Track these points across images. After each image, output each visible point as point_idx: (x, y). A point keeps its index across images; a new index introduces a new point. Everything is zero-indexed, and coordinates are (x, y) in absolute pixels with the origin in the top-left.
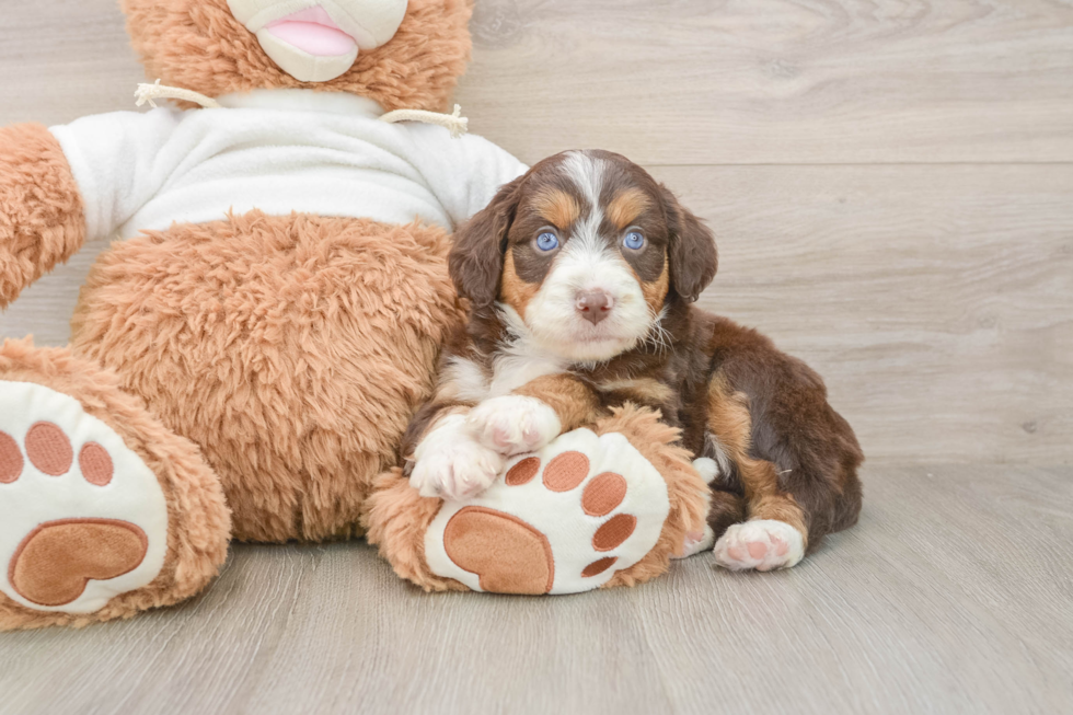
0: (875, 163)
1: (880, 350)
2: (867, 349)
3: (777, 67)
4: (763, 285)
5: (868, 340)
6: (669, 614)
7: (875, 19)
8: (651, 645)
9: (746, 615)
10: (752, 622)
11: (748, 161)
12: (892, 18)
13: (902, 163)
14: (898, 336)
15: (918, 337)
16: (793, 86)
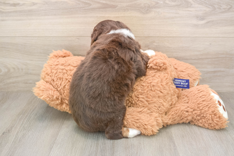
0: (218, 37)
1: (215, 72)
2: (212, 71)
3: (200, 18)
4: (194, 59)
5: (213, 70)
6: (178, 136)
7: (221, 9)
8: (176, 145)
9: (191, 137)
10: (192, 139)
11: (193, 36)
12: (224, 9)
13: (223, 37)
14: (219, 69)
15: (222, 69)
16: (203, 22)
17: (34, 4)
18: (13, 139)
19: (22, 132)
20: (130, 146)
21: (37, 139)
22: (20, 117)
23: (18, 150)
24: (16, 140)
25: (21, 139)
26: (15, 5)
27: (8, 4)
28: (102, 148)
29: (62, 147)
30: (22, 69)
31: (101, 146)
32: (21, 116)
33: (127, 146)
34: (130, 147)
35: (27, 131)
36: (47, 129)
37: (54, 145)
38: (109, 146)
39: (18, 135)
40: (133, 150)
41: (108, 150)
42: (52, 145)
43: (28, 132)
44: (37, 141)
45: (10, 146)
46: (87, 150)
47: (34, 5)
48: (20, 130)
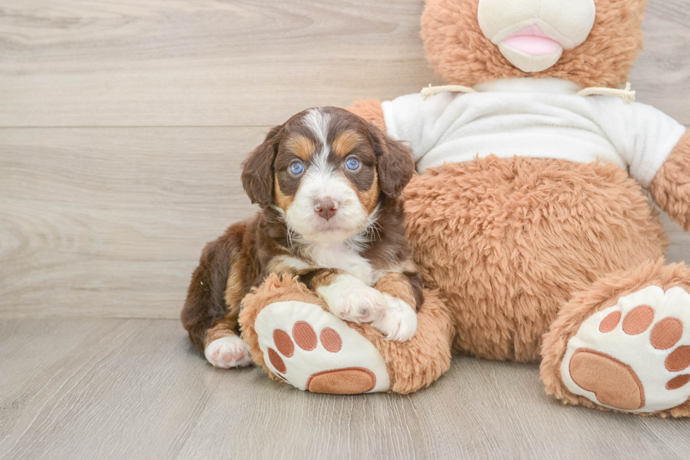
17: (128, 20)
18: (30, 425)
19: (65, 408)
20: (485, 443)
21: (120, 426)
22: (56, 374)
23: (49, 452)
24: (43, 426)
25: (61, 424)
26: (64, 23)
27: (43, 19)
28: (378, 446)
29: (221, 445)
30: (70, 240)
31: (370, 443)
32: (60, 370)
33: (472, 441)
34: (484, 446)
35: (82, 406)
36: (159, 401)
37: (190, 439)
38: (400, 442)
39: (48, 414)
40: (499, 451)
41: (402, 452)
42: (179, 440)
43: (88, 407)
44: (122, 430)
45: (17, 442)
46: (320, 453)
47: (127, 22)
48: (55, 404)
